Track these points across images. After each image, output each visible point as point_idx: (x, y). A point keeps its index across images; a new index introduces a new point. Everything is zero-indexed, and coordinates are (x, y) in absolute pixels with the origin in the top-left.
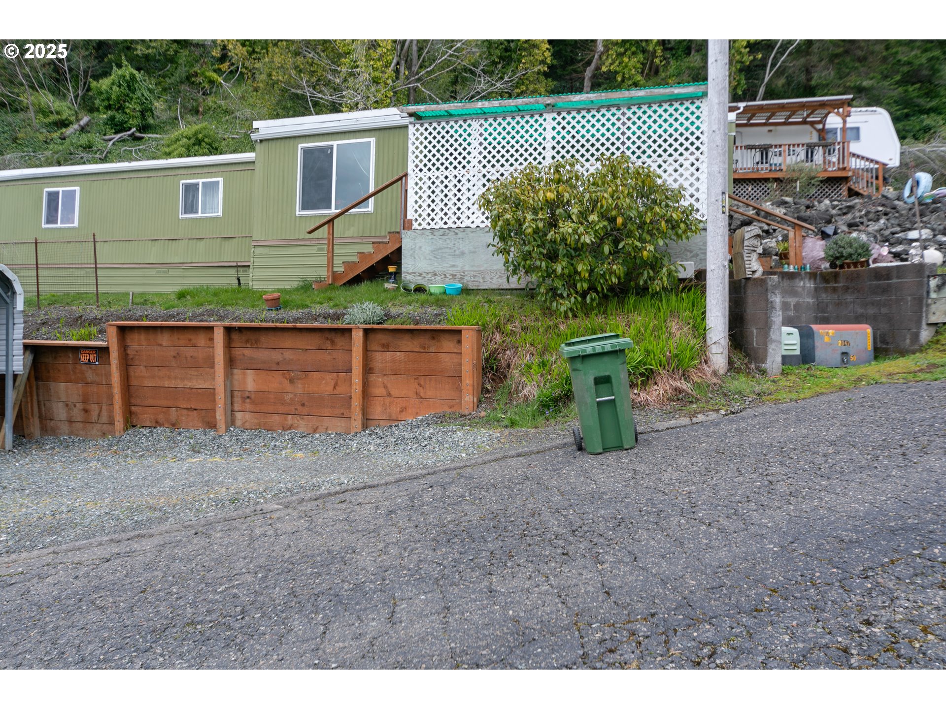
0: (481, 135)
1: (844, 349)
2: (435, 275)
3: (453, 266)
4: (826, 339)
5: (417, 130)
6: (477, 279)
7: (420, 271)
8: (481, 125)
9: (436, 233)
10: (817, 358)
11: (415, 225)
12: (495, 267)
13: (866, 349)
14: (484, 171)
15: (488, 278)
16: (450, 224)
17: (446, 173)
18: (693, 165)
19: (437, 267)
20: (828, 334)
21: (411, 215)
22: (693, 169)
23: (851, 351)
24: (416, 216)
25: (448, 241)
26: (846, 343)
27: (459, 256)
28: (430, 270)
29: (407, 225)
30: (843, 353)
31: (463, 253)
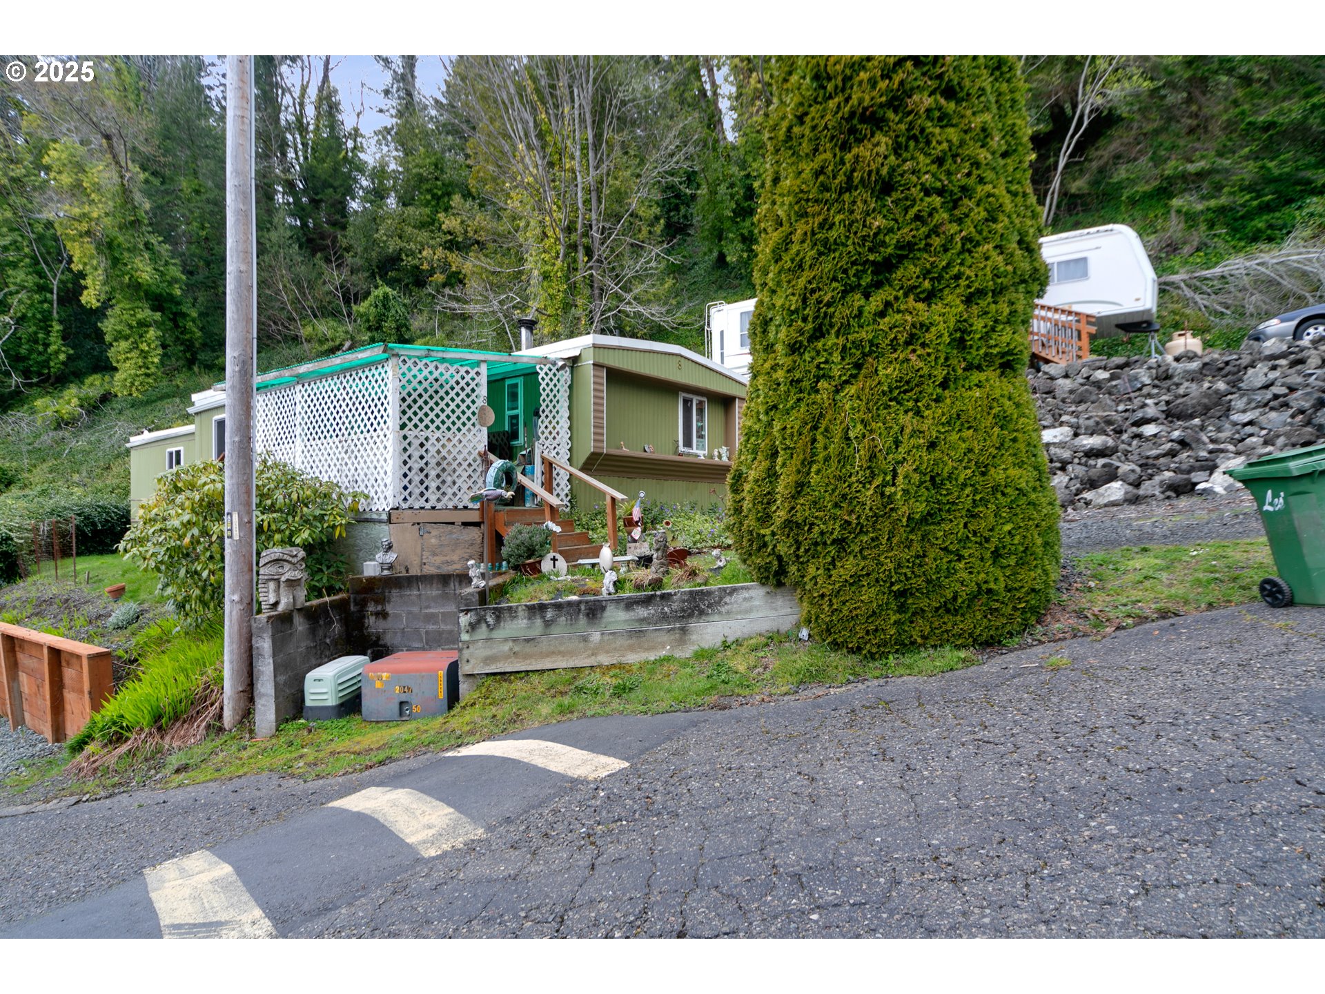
1: (404, 698)
4: (378, 684)
10: (364, 709)
13: (436, 696)
20: (380, 678)
23: (414, 699)
26: (406, 689)
30: (401, 703)
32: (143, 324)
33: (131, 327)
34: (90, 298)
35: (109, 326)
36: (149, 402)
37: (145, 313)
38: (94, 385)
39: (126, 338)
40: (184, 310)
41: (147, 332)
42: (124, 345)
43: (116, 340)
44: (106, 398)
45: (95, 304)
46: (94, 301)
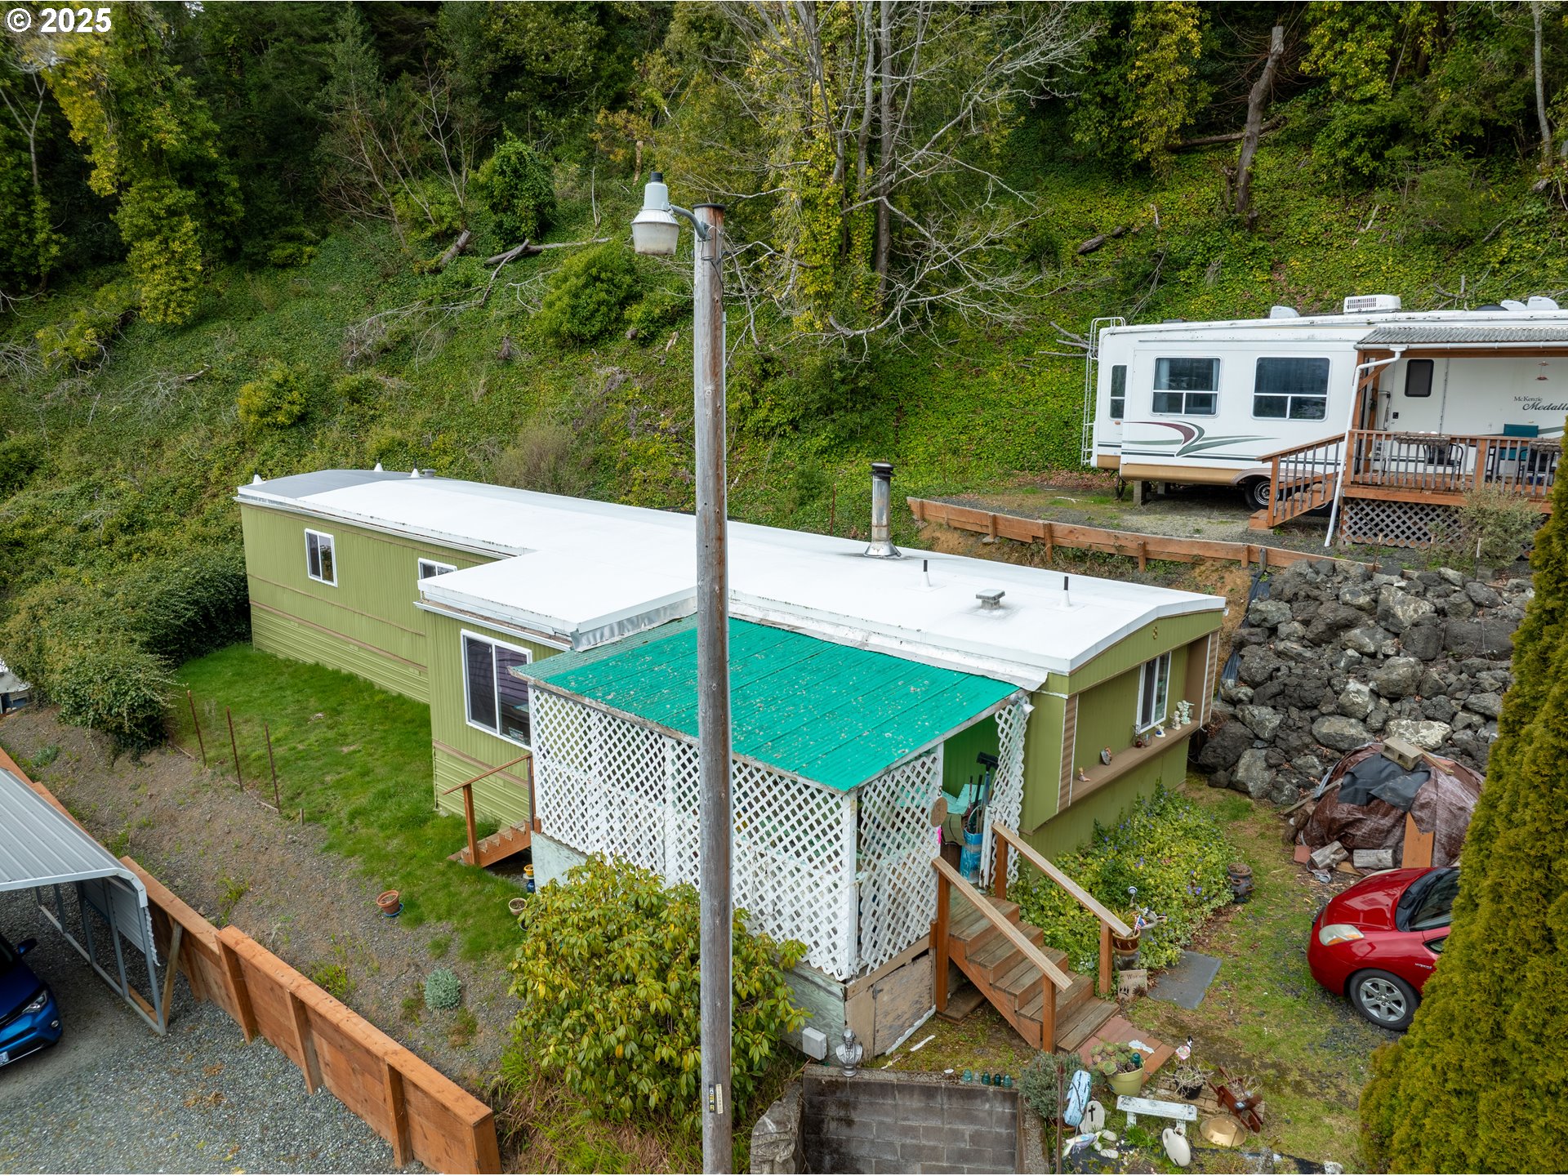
8: (600, 720)
9: (562, 852)
14: (605, 789)
17: (569, 772)
29: (536, 825)
32: (172, 212)
33: (156, 218)
34: (101, 181)
35: (128, 217)
36: (187, 328)
37: (176, 196)
38: (108, 301)
39: (151, 235)
40: (221, 177)
41: (180, 223)
42: (149, 246)
43: (138, 239)
44: (128, 319)
45: (110, 189)
46: (109, 187)
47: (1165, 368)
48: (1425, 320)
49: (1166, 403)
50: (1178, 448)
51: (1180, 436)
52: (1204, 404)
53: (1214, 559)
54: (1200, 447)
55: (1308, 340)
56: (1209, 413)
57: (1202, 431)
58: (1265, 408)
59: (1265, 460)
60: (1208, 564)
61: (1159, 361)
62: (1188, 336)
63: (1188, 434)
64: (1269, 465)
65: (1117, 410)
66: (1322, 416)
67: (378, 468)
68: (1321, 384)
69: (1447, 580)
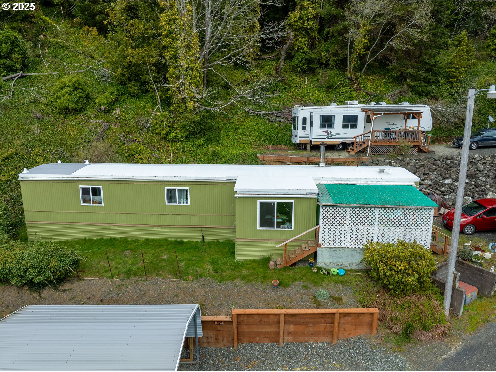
0: (350, 214)
2: (331, 264)
3: (338, 261)
5: (324, 210)
6: (347, 266)
7: (325, 262)
8: (351, 210)
9: (332, 250)
11: (322, 246)
12: (354, 262)
13: (476, 295)
14: (351, 227)
15: (351, 266)
16: (337, 246)
17: (336, 227)
18: (427, 230)
19: (331, 261)
21: (320, 242)
22: (426, 232)
24: (323, 242)
25: (337, 253)
26: (472, 296)
27: (341, 258)
28: (328, 262)
29: (319, 246)
31: (342, 257)
47: (322, 117)
48: (369, 106)
49: (323, 126)
50: (326, 137)
51: (326, 134)
52: (331, 126)
53: (349, 161)
54: (331, 136)
55: (347, 111)
56: (332, 128)
57: (331, 132)
58: (345, 126)
59: (353, 138)
60: (348, 162)
61: (320, 116)
62: (320, 110)
63: (328, 133)
64: (354, 139)
65: (304, 128)
66: (356, 128)
67: (59, 162)
68: (356, 121)
69: (399, 160)
